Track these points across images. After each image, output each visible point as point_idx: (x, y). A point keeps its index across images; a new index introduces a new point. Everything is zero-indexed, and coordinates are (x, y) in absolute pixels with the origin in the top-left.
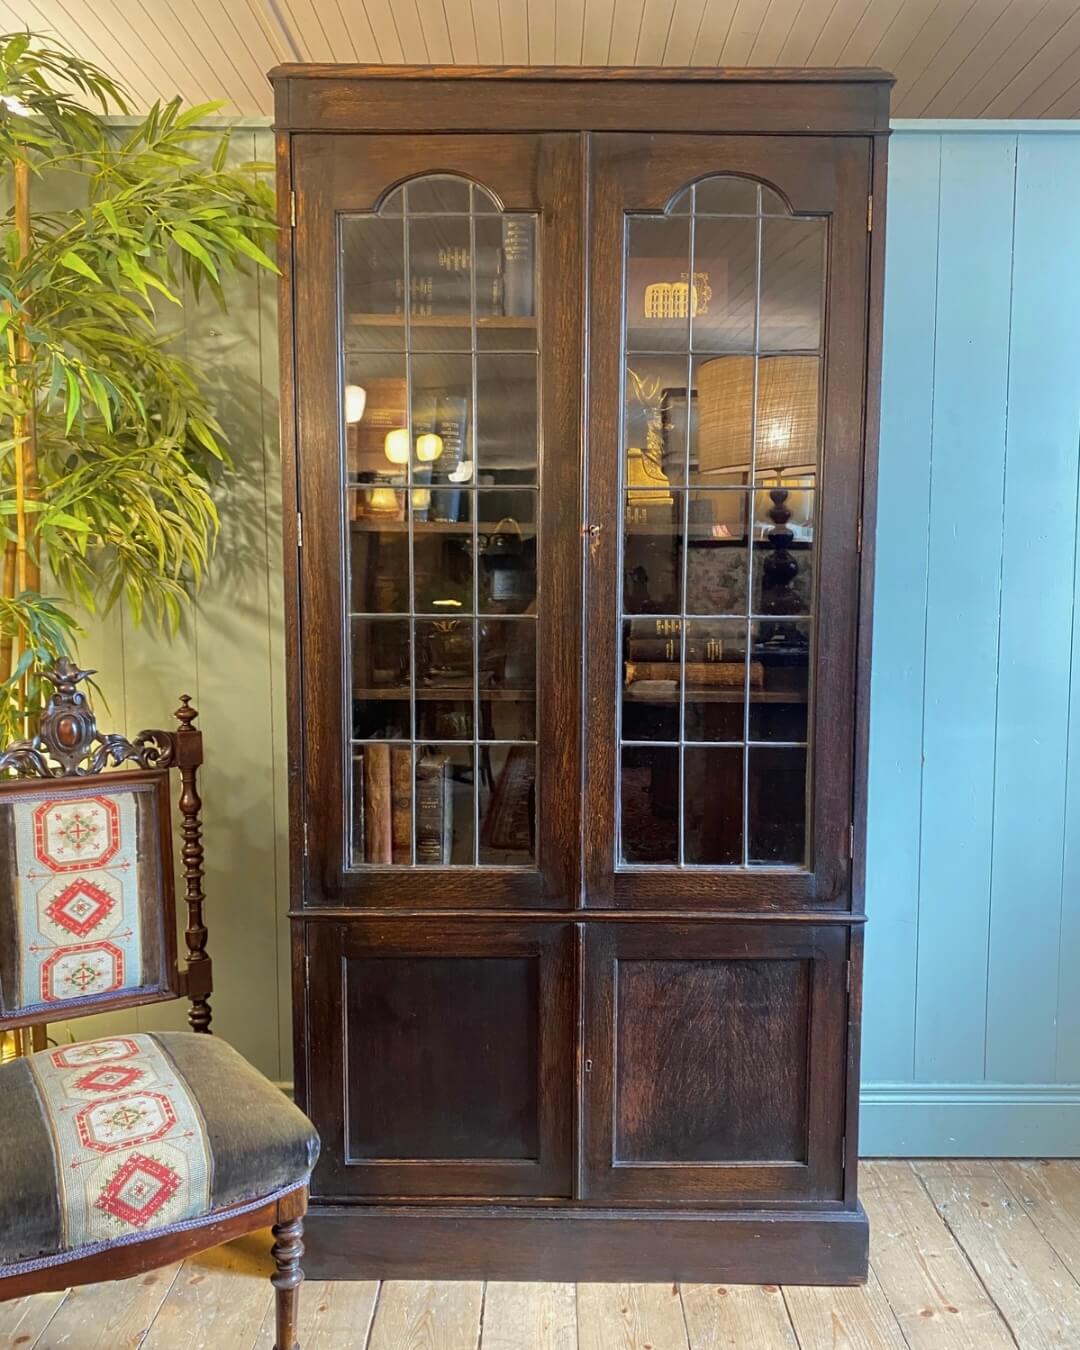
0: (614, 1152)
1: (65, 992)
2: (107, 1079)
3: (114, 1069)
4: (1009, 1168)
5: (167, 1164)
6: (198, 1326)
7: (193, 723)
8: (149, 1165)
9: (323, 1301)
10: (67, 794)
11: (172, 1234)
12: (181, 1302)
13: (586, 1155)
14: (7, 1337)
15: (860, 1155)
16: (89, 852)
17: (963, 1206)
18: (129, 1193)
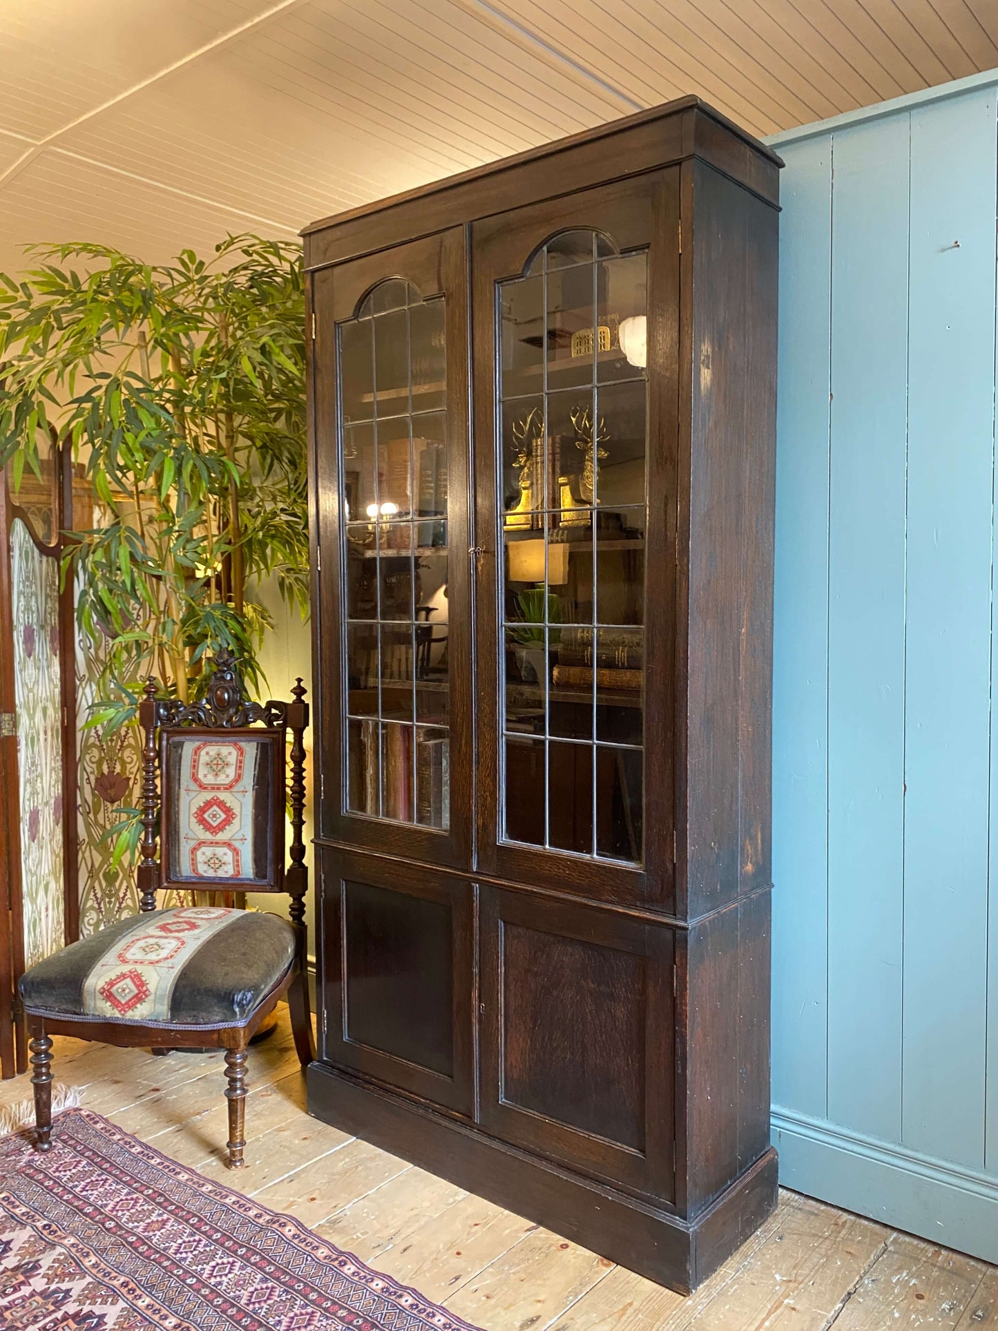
0: (501, 1090)
1: (205, 872)
2: (178, 926)
3: (190, 923)
5: (147, 981)
7: (303, 698)
8: (138, 978)
9: (310, 1135)
10: (218, 739)
11: (145, 1027)
13: (481, 1086)
16: (223, 779)
18: (117, 990)
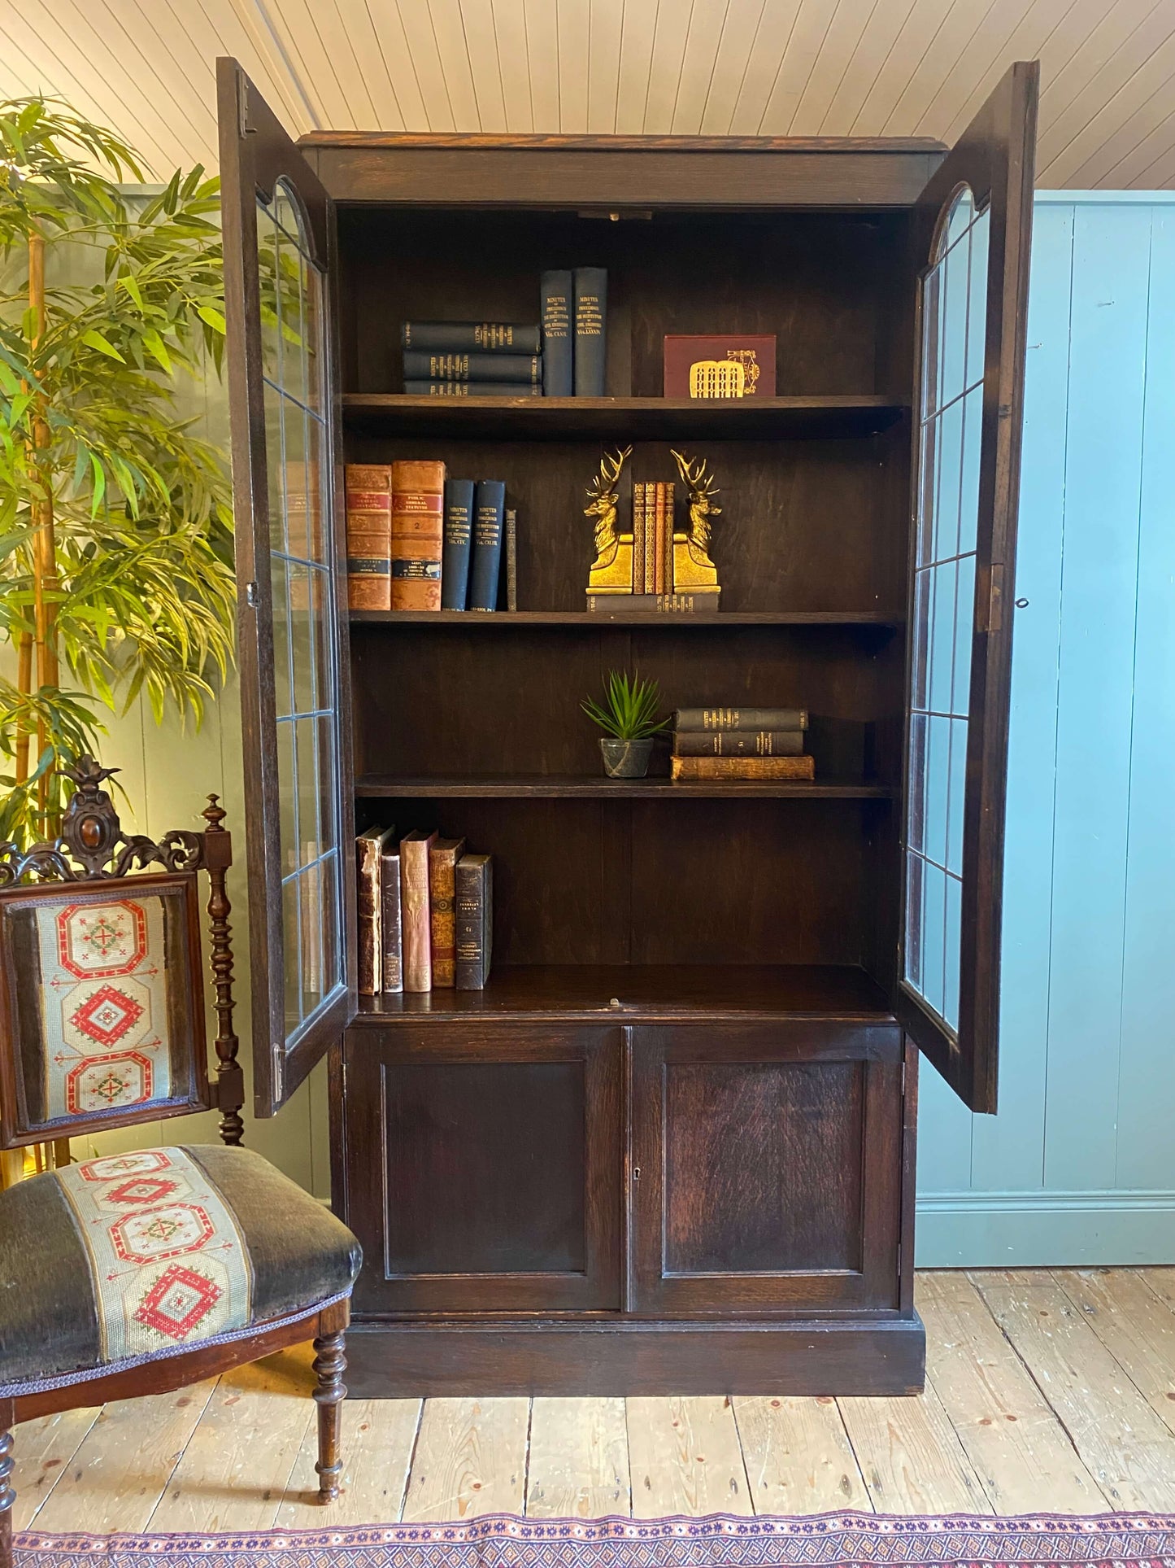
0: (663, 1263)
1: (92, 1104)
2: (140, 1191)
3: (146, 1182)
4: (1069, 1278)
5: (207, 1275)
6: (236, 1446)
7: (221, 823)
8: (189, 1277)
9: (365, 1420)
10: (92, 898)
11: (213, 1347)
12: (216, 1424)
13: (635, 1267)
14: (36, 1460)
15: (916, 1266)
16: (115, 958)
17: (1021, 1316)
18: (168, 1305)
